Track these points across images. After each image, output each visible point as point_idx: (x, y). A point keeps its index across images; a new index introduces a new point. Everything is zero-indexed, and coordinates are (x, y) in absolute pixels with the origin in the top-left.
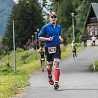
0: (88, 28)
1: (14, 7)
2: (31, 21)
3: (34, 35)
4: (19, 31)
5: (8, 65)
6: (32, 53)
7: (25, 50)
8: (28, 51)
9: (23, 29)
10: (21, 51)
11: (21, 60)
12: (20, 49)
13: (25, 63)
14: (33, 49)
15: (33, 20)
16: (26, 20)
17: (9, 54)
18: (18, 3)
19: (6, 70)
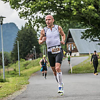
0: (67, 45)
1: (19, 32)
2: (30, 42)
3: (32, 50)
4: (22, 48)
5: (15, 70)
6: (30, 62)
7: (26, 60)
8: (28, 61)
9: (24, 47)
10: (23, 61)
11: (23, 67)
12: (23, 60)
13: (26, 69)
14: (31, 59)
15: (31, 41)
16: (26, 40)
17: (15, 63)
18: (21, 29)
19: (14, 74)
